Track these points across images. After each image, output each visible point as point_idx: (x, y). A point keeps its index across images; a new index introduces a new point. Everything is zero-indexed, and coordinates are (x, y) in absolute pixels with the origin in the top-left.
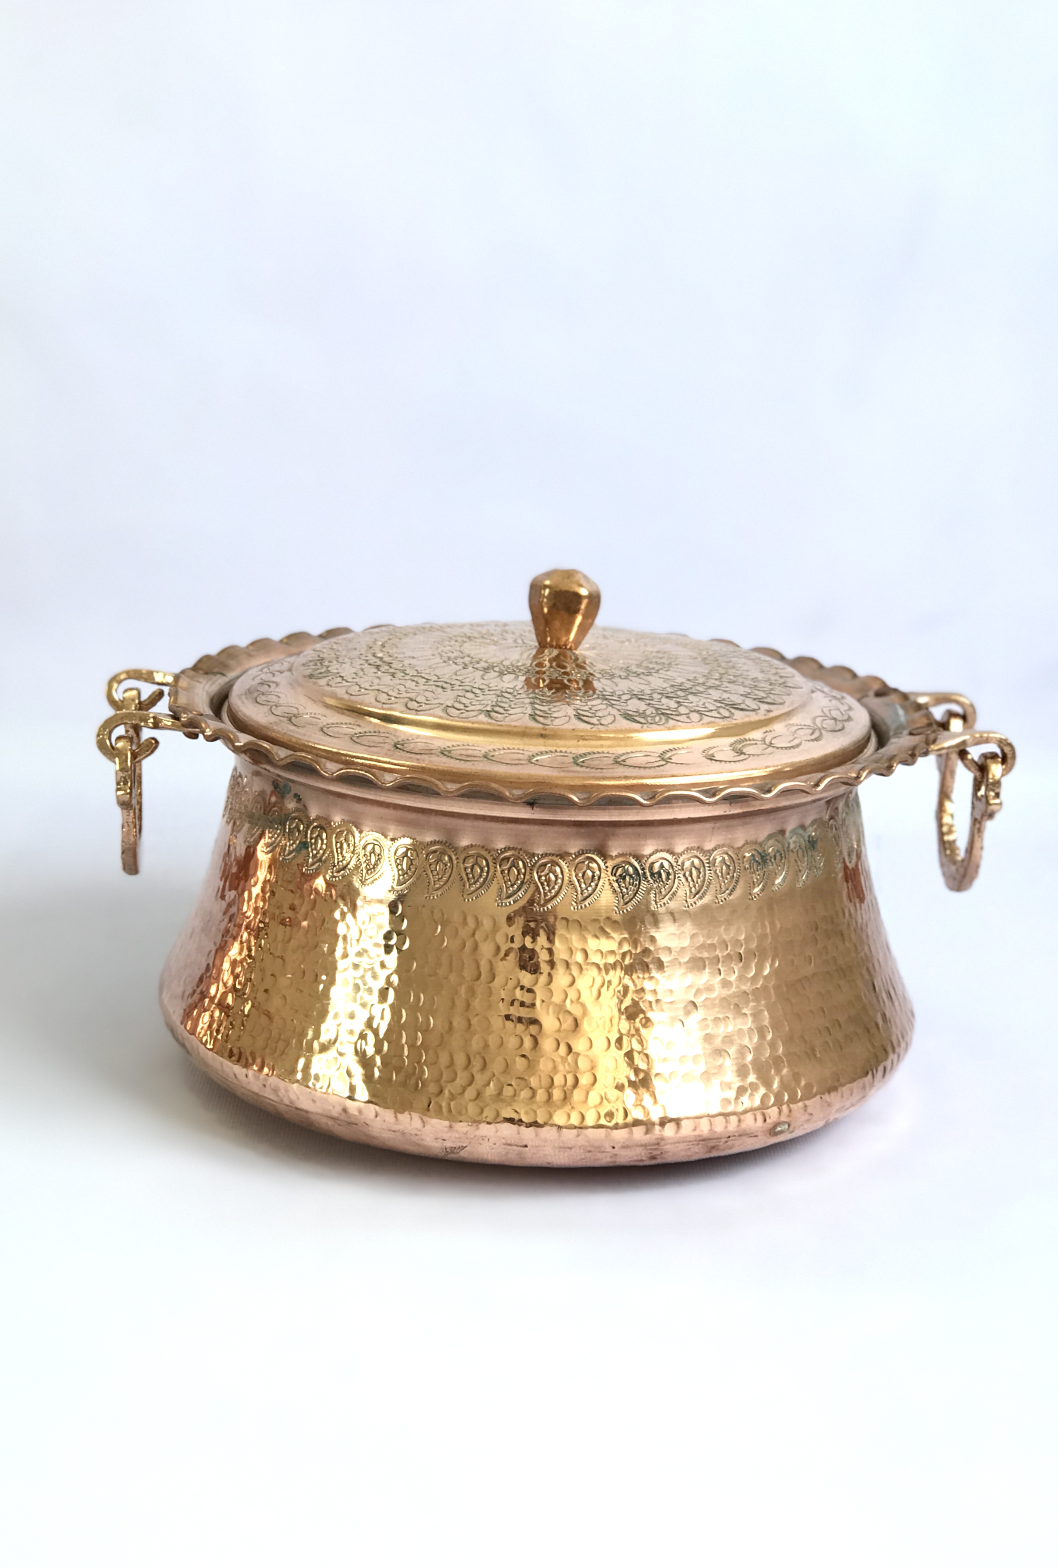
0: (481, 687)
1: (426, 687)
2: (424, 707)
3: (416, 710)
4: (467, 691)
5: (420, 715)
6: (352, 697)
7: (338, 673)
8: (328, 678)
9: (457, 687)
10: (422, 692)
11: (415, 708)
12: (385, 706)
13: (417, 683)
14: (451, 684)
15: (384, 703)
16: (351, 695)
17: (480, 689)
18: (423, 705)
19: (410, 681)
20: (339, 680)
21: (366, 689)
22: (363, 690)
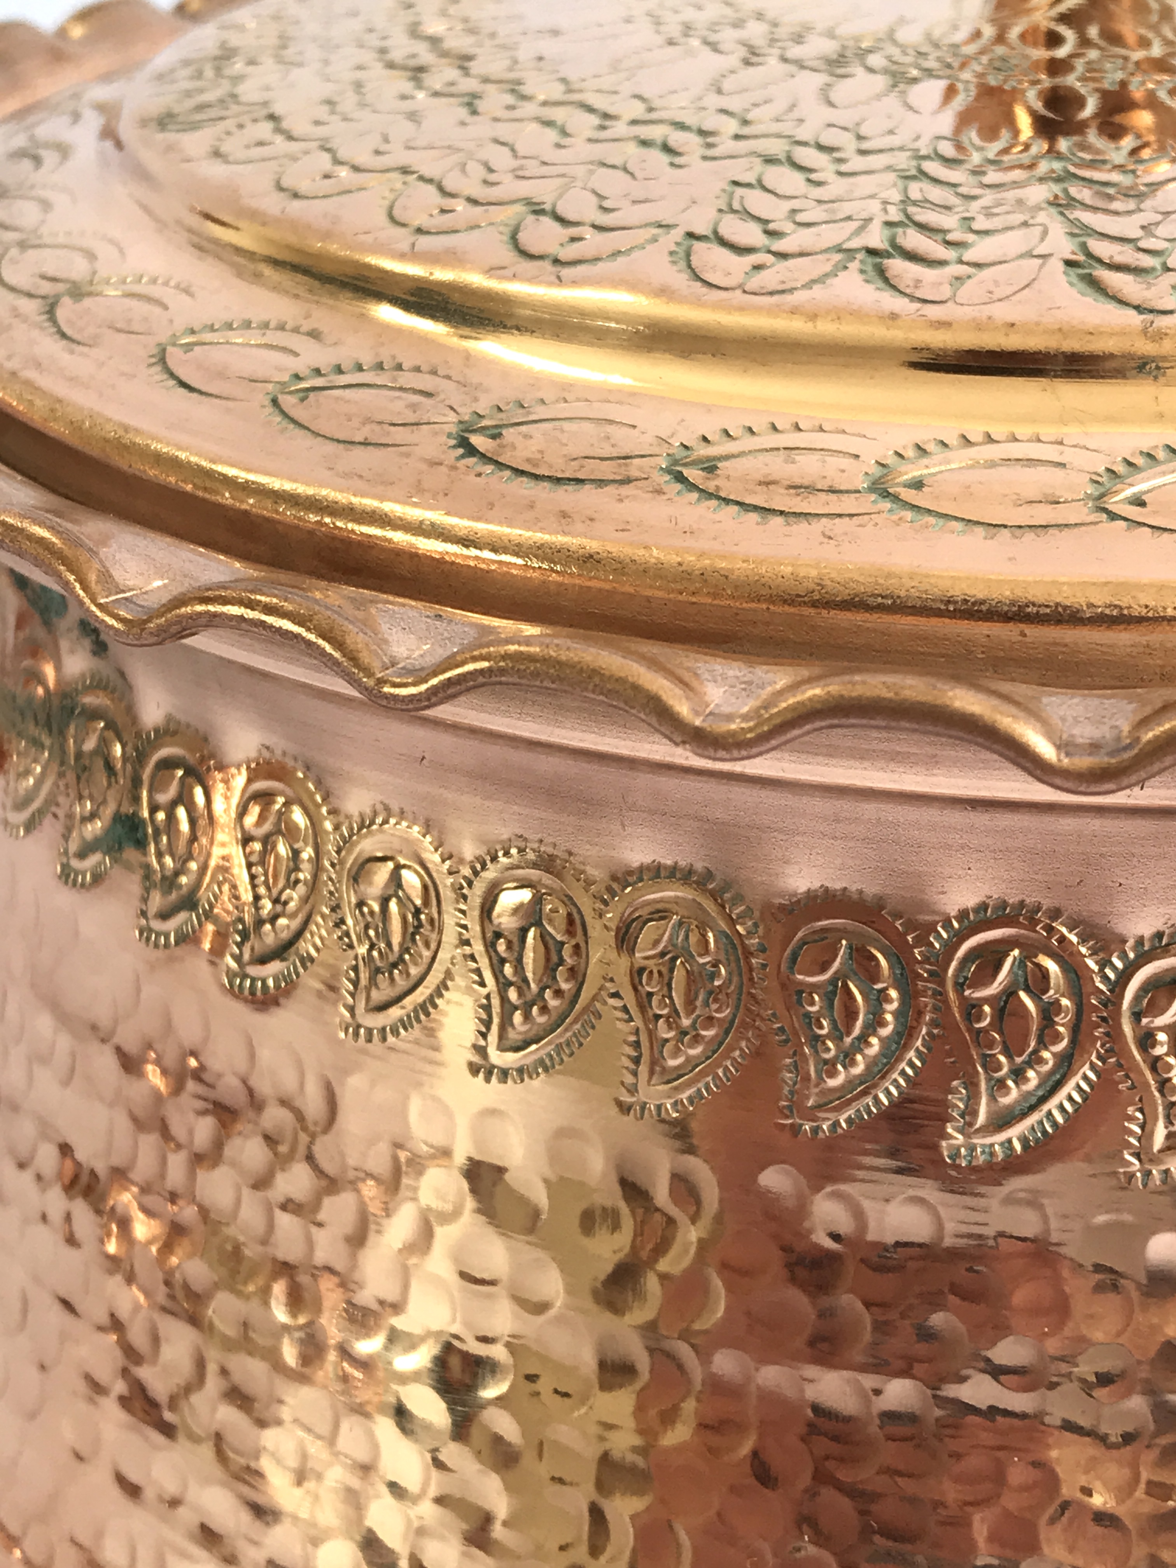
0: (825, 140)
1: (598, 151)
2: (593, 242)
3: (556, 261)
4: (770, 161)
5: (574, 283)
6: (297, 204)
7: (265, 104)
8: (222, 126)
9: (726, 145)
10: (580, 171)
11: (553, 249)
12: (424, 242)
13: (564, 133)
14: (702, 133)
15: (419, 231)
16: (296, 196)
17: (821, 148)
18: (588, 233)
19: (534, 126)
20: (265, 129)
21: (356, 169)
22: (343, 173)
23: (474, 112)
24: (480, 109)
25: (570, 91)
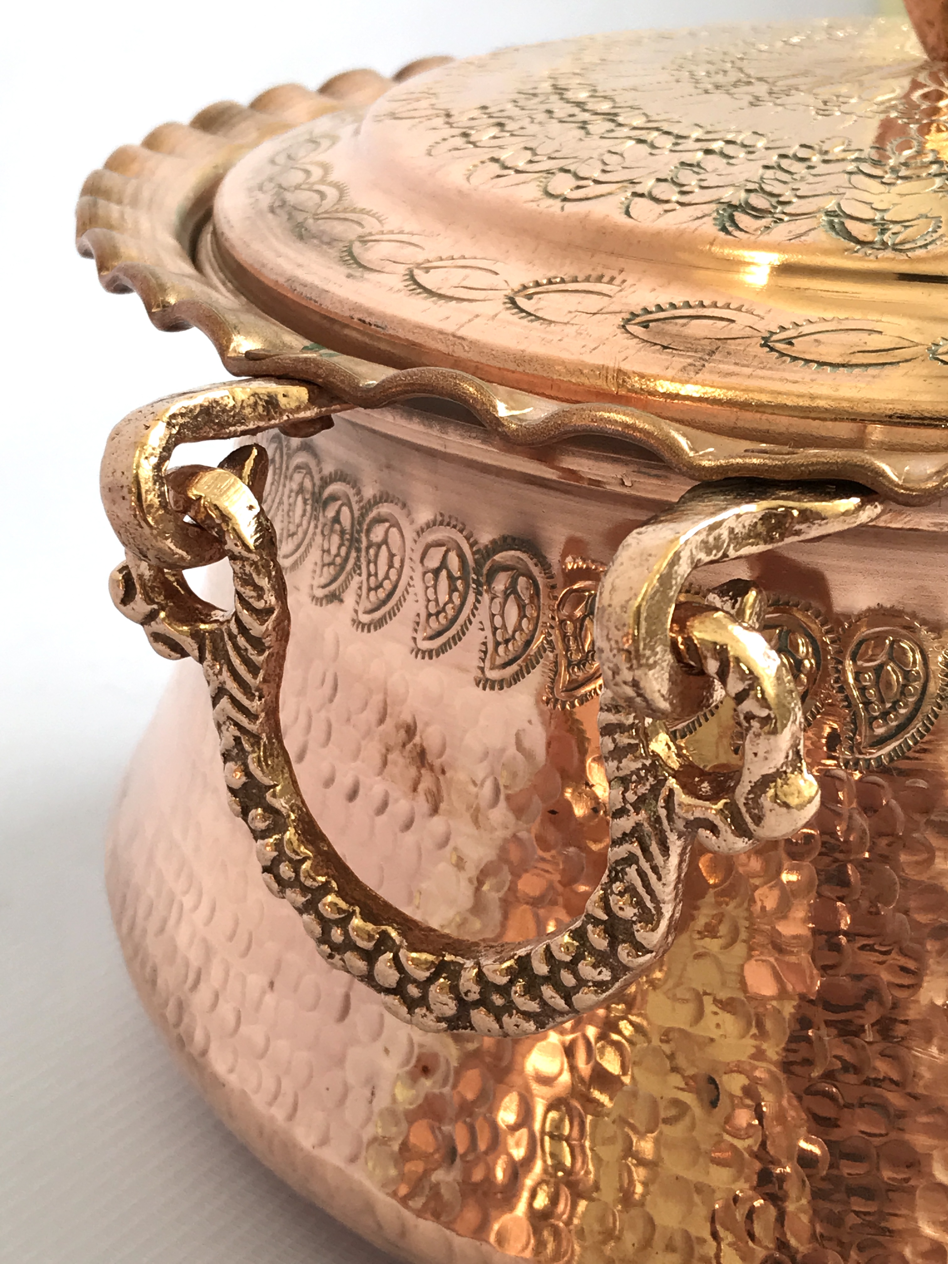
13: (653, 146)
19: (633, 142)
23: (588, 133)
24: (591, 131)
25: (649, 121)
